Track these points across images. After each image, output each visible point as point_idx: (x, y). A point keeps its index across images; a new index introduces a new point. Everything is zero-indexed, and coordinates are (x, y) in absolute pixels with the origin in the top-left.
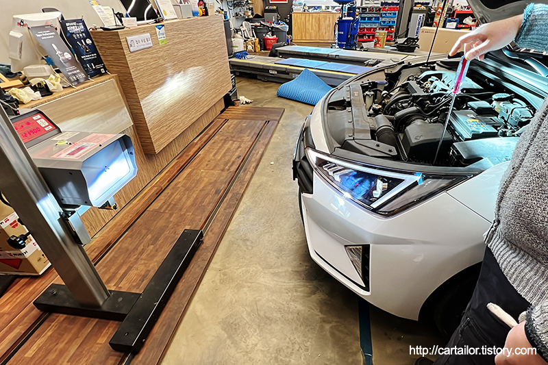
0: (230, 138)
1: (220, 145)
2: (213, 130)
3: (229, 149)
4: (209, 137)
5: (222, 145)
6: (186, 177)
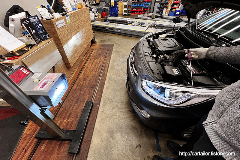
4: (88, 57)
5: (94, 61)
6: (83, 75)
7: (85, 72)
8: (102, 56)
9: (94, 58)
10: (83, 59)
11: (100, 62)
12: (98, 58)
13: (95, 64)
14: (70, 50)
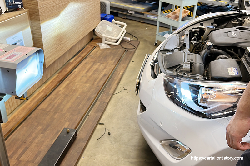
0: (98, 61)
2: (85, 54)
3: (97, 69)
5: (92, 66)
6: (65, 87)
7: (71, 82)
8: (112, 60)
9: (94, 60)
10: (72, 61)
11: (105, 68)
12: (101, 62)
13: (94, 72)
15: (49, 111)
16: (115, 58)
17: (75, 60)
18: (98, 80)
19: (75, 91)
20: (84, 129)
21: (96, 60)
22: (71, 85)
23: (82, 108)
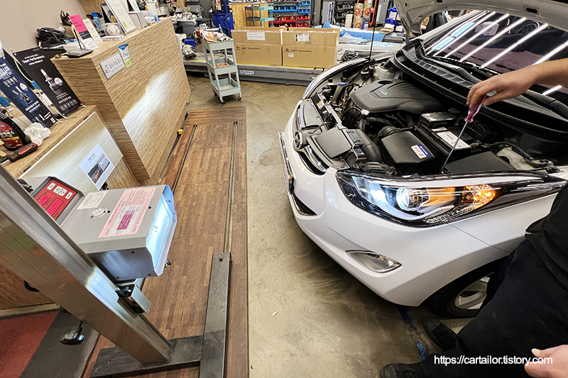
0: (207, 145)
1: (201, 154)
2: (187, 139)
3: (211, 157)
4: (186, 146)
5: (204, 154)
6: (183, 195)
7: (188, 185)
8: (224, 140)
9: (203, 146)
10: (175, 154)
11: (221, 154)
12: (213, 146)
13: (210, 163)
14: (142, 132)
15: (179, 237)
16: (227, 138)
17: (178, 151)
18: (220, 173)
19: (198, 198)
20: (234, 250)
21: (205, 145)
22: (189, 189)
23: (219, 220)
